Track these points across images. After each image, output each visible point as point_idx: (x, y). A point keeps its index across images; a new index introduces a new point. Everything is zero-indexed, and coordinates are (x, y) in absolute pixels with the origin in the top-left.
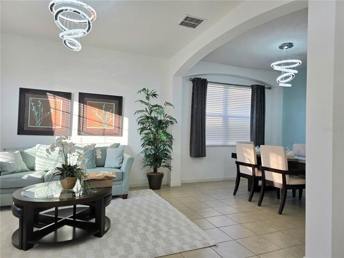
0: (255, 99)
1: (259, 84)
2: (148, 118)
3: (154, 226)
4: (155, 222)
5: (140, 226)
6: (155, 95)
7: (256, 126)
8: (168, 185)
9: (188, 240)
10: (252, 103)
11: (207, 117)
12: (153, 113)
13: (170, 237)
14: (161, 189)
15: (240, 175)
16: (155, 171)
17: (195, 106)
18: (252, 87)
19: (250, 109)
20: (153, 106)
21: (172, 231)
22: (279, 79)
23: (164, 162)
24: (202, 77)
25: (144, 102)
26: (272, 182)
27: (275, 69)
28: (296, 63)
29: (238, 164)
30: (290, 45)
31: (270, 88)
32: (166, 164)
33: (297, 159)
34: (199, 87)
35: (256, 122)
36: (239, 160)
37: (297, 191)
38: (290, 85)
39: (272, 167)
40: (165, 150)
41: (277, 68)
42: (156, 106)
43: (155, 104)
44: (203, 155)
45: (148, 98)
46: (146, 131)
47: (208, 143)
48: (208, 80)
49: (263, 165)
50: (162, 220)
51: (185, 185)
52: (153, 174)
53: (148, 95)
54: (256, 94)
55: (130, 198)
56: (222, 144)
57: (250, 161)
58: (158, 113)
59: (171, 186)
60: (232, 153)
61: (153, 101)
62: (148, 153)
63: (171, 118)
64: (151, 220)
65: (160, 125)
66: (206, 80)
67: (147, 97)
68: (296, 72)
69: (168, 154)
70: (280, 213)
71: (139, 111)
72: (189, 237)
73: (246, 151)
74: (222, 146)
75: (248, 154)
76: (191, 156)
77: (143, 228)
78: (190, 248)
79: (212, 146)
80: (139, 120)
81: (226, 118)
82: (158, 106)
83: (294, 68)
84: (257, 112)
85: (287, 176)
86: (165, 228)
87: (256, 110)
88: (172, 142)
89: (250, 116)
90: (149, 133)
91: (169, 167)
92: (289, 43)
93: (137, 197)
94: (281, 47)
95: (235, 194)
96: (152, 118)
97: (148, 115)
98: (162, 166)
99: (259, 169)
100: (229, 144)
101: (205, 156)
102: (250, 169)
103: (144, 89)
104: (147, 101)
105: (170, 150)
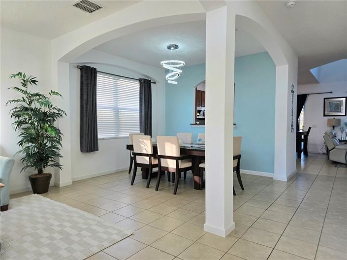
0: (143, 93)
1: (146, 78)
2: (26, 109)
3: (61, 233)
4: (60, 229)
5: (42, 237)
6: (34, 82)
7: (145, 118)
8: (57, 186)
9: (105, 236)
10: (140, 96)
11: (98, 109)
12: (33, 103)
13: (85, 239)
14: (48, 192)
15: (137, 165)
16: (40, 172)
17: (85, 97)
18: (140, 80)
19: (139, 102)
20: (33, 95)
21: (84, 233)
22: (168, 76)
23: (52, 161)
24: (92, 66)
25: (21, 90)
26: (167, 168)
27: (164, 66)
28: (180, 64)
29: (135, 154)
30: (176, 47)
31: (155, 83)
32: (53, 163)
33: (185, 147)
34: (88, 76)
35: (145, 114)
36: (135, 151)
37: (183, 173)
38: (176, 83)
39: (167, 154)
40: (52, 146)
41: (165, 66)
42: (37, 95)
43: (35, 93)
44: (96, 149)
45: (24, 85)
46: (24, 126)
47: (100, 136)
48: (97, 70)
49: (159, 154)
50: (67, 224)
51: (76, 183)
52: (37, 176)
53: (24, 81)
54: (143, 88)
55: (11, 208)
56: (114, 136)
57: (147, 151)
58: (42, 103)
59: (60, 186)
60: (127, 145)
61: (32, 89)
62: (31, 151)
63: (59, 110)
64: (53, 227)
65: (45, 118)
66: (95, 69)
67: (23, 83)
68: (181, 71)
69: (56, 151)
70: (175, 193)
71: (13, 100)
72: (105, 233)
73: (143, 142)
74: (114, 138)
75: (145, 144)
76: (82, 151)
77: (47, 238)
78: (110, 243)
79: (104, 139)
80: (12, 112)
81: (116, 110)
82: (39, 95)
83: (179, 68)
84: (145, 105)
85: (179, 161)
86: (74, 232)
87: (145, 103)
88: (60, 137)
89: (139, 108)
90: (29, 128)
91: (57, 165)
92: (176, 45)
93: (20, 205)
94: (169, 48)
95: (132, 184)
96: (32, 110)
97: (27, 106)
98: (49, 165)
99: (155, 158)
100: (120, 136)
101: (97, 150)
102: (147, 158)
103: (20, 74)
104: (24, 89)
105: (59, 146)
